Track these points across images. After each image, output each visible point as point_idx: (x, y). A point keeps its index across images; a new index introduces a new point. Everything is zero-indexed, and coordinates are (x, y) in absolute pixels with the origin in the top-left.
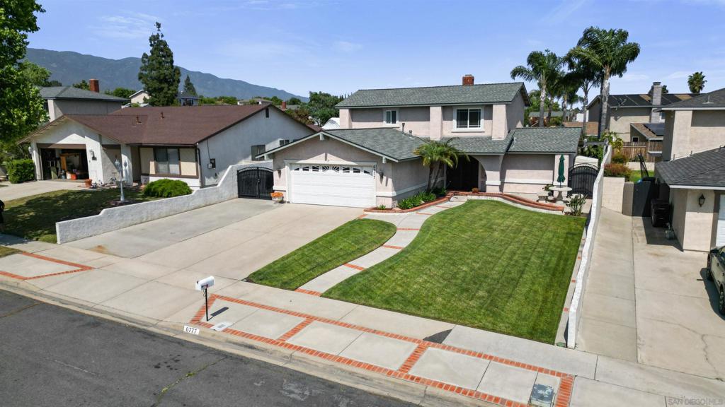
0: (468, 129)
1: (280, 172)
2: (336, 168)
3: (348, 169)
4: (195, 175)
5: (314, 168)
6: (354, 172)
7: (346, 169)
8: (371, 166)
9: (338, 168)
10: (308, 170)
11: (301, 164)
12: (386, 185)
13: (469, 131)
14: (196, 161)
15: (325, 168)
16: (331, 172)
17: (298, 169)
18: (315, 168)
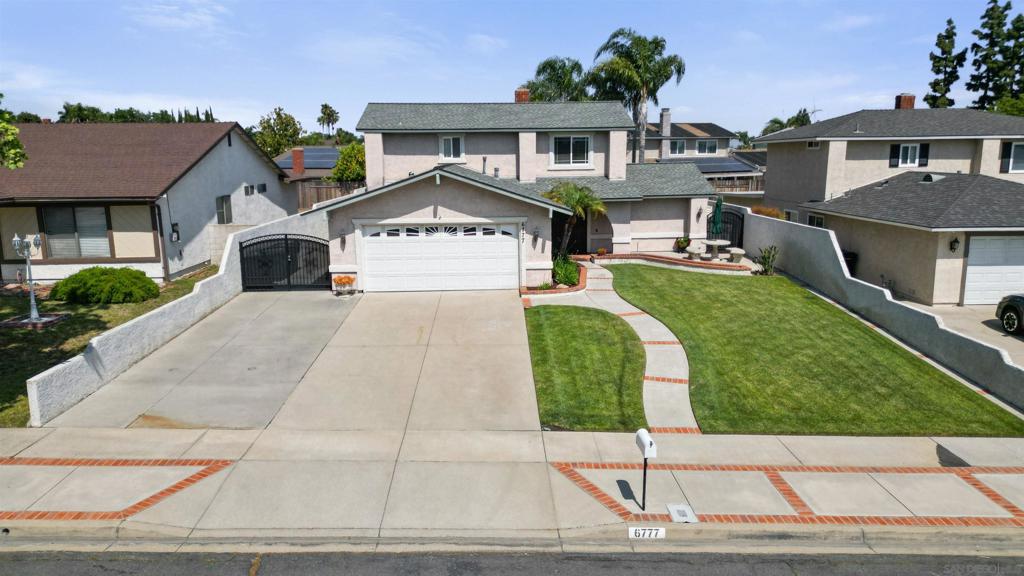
0: (572, 166)
1: (343, 242)
2: (452, 229)
3: (474, 229)
4: (153, 255)
5: (409, 230)
6: (484, 234)
7: (470, 230)
8: (517, 224)
9: (455, 230)
10: (398, 235)
11: (383, 226)
12: (543, 252)
13: (572, 170)
14: (154, 228)
15: (431, 229)
16: (441, 236)
17: (378, 234)
18: (412, 230)
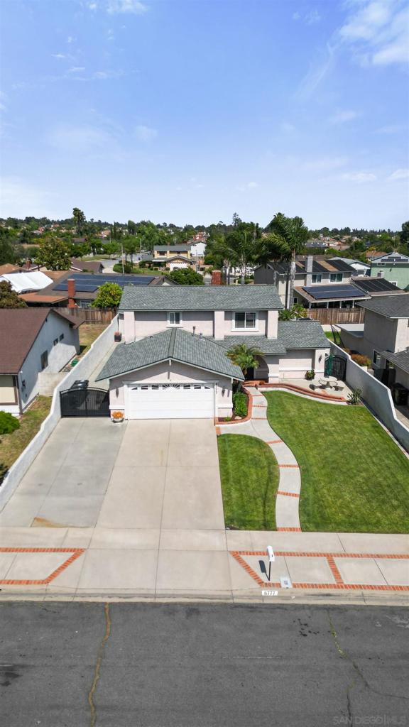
0: (245, 329)
1: (117, 393)
2: (177, 386)
4: (14, 401)
5: (153, 386)
6: (195, 388)
7: (187, 386)
8: (213, 384)
10: (147, 389)
11: (139, 385)
12: (228, 396)
13: (245, 331)
14: (14, 385)
15: (165, 386)
16: (171, 389)
17: (136, 389)
